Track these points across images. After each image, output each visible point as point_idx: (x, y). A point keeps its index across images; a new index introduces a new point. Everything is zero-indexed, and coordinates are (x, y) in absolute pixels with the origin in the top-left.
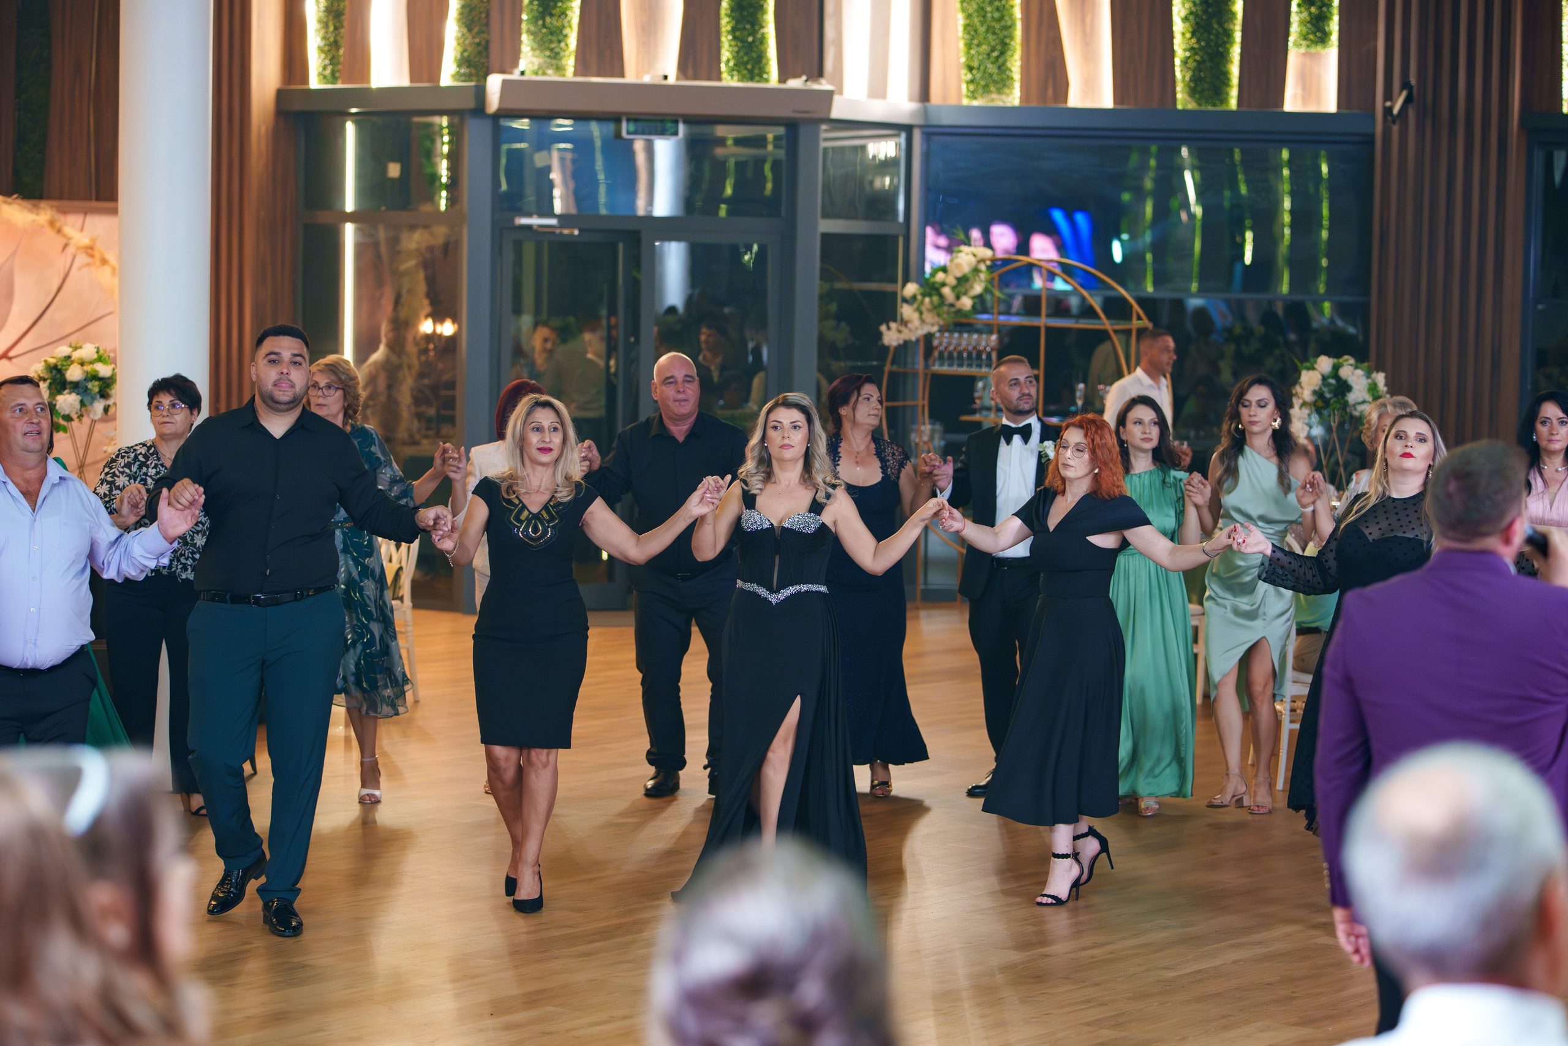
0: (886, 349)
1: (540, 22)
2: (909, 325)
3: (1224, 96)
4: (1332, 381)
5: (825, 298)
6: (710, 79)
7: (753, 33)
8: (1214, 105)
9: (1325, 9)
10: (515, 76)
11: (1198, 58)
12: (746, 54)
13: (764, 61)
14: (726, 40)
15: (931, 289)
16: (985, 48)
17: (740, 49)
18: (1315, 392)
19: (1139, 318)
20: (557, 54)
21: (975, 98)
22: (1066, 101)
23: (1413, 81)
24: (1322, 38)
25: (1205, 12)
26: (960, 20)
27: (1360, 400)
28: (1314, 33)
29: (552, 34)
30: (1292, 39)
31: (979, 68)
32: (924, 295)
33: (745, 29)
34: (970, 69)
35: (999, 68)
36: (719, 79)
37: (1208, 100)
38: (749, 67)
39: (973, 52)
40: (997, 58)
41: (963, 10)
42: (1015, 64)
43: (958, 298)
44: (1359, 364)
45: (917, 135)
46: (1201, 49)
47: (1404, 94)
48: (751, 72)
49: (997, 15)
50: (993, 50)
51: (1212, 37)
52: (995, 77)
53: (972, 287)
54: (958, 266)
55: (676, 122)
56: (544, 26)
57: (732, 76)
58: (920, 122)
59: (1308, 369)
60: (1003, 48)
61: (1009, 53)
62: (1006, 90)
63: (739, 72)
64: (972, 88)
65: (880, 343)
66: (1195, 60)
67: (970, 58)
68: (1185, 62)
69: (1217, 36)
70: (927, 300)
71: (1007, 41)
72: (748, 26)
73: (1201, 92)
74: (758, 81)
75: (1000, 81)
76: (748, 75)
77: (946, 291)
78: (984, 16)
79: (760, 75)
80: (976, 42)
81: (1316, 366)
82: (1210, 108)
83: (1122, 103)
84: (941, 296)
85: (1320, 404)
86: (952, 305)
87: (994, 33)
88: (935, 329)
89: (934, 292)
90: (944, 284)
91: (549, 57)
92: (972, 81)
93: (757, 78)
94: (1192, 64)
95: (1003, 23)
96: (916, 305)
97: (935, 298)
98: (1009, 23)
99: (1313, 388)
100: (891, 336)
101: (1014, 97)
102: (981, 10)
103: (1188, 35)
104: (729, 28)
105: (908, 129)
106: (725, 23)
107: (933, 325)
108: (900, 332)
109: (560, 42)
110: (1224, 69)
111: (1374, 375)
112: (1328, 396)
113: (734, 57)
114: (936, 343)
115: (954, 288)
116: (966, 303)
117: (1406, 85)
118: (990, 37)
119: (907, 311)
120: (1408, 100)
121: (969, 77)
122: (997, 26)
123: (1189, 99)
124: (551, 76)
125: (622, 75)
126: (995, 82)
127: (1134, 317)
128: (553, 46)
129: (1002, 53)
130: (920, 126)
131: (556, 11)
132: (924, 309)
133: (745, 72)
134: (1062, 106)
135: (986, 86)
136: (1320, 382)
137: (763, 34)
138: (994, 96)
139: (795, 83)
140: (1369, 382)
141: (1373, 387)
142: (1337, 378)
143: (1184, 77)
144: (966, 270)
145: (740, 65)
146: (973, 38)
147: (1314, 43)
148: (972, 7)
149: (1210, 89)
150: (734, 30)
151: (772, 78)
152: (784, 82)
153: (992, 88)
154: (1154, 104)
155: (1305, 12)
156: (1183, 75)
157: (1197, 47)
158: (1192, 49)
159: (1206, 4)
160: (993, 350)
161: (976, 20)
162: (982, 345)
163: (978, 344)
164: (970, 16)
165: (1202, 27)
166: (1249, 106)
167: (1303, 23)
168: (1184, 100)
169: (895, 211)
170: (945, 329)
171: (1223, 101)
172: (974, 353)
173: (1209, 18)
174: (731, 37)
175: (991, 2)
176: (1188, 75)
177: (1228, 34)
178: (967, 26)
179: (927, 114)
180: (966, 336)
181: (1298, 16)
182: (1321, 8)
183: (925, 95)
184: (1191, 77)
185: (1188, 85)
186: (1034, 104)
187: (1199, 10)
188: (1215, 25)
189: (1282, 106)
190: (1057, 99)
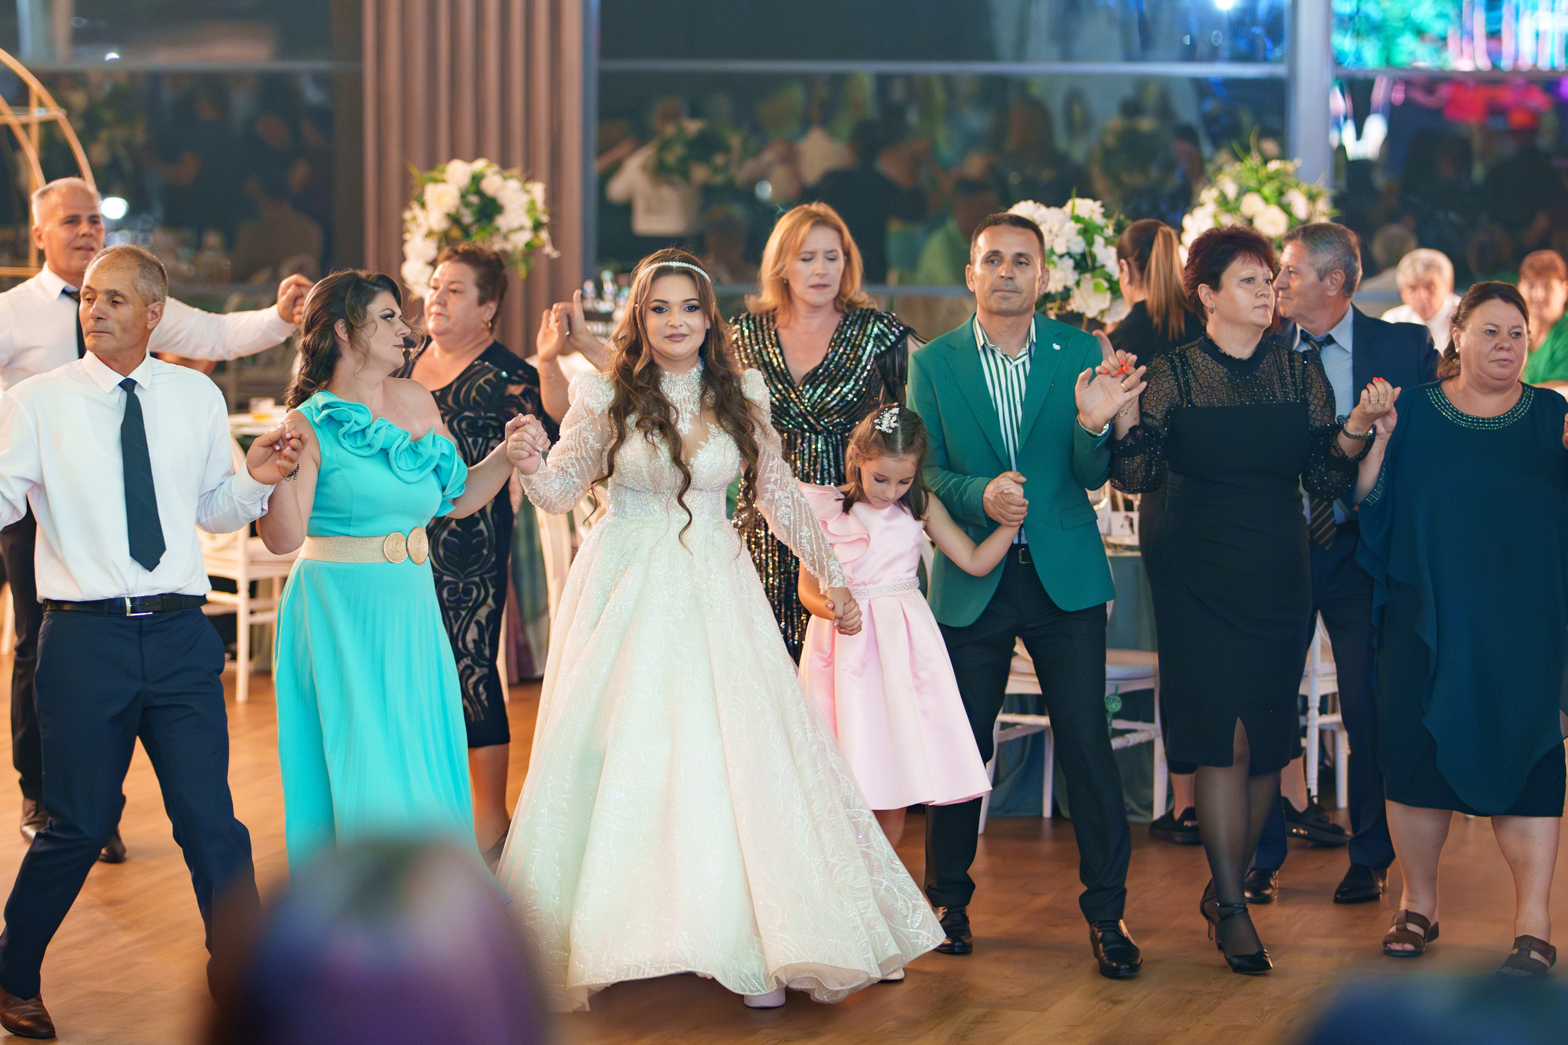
4: (474, 199)
18: (448, 216)
19: (41, 104)
27: (515, 224)
44: (506, 174)
59: (436, 181)
81: (447, 176)
85: (456, 233)
99: (446, 209)
111: (530, 186)
112: (468, 218)
127: (34, 101)
136: (457, 200)
140: (525, 199)
141: (531, 208)
142: (479, 193)
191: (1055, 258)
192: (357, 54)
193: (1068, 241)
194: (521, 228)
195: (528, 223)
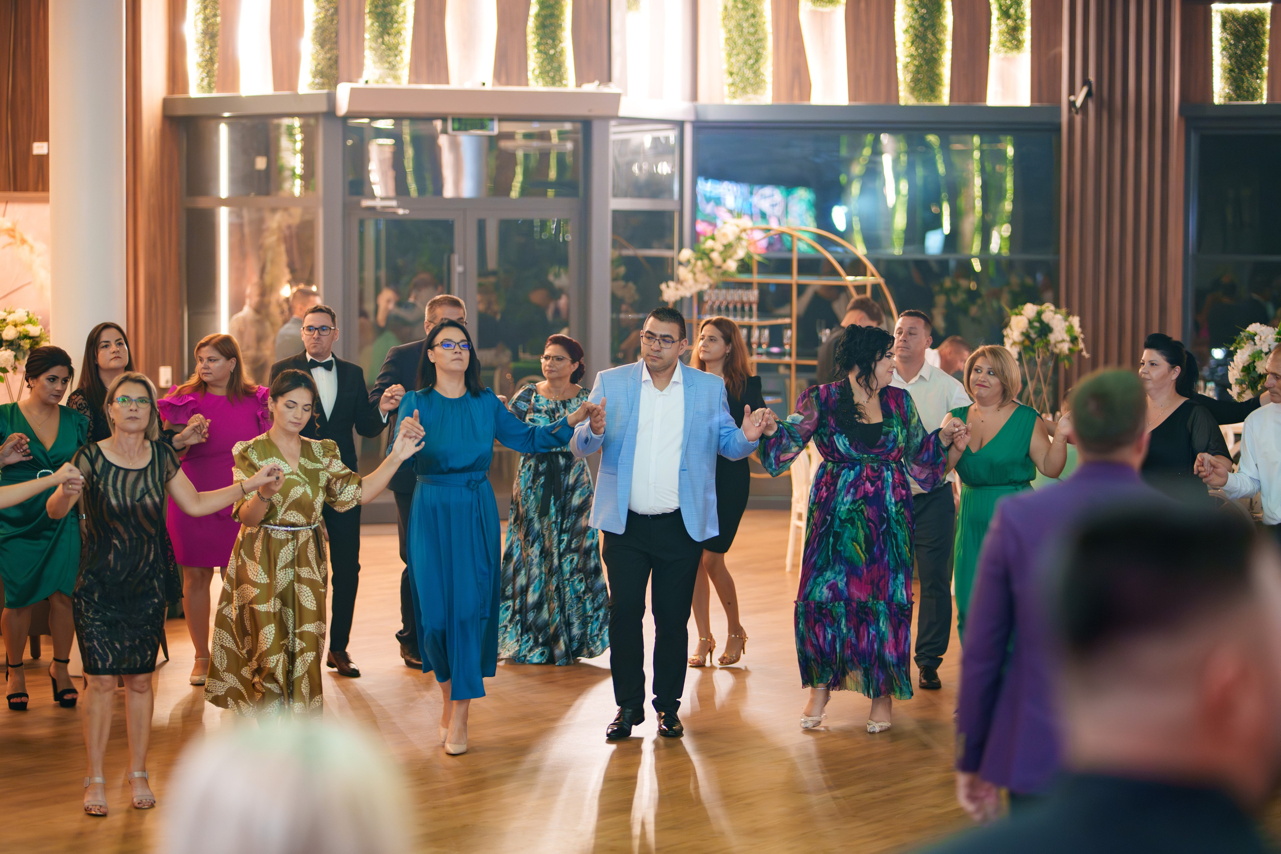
1: (380, 40)
2: (685, 284)
3: (937, 94)
4: (1037, 324)
5: (617, 262)
6: (519, 84)
7: (554, 47)
8: (930, 101)
9: (1018, 22)
10: (360, 84)
11: (916, 63)
12: (549, 64)
13: (563, 70)
14: (532, 52)
15: (705, 255)
16: (743, 57)
17: (544, 60)
18: (1023, 334)
19: (872, 275)
20: (394, 66)
21: (734, 97)
23: (1092, 77)
24: (1017, 44)
25: (922, 25)
26: (722, 35)
27: (1060, 339)
28: (1010, 41)
29: (390, 49)
30: (992, 46)
31: (738, 73)
32: (697, 259)
33: (547, 43)
34: (731, 74)
35: (754, 73)
36: (527, 85)
37: (925, 97)
38: (551, 74)
39: (733, 60)
40: (753, 65)
41: (726, 26)
42: (767, 68)
43: (724, 261)
44: (1058, 311)
45: (688, 130)
46: (919, 55)
47: (1085, 89)
48: (553, 78)
49: (752, 30)
50: (750, 58)
51: (928, 46)
53: (735, 252)
54: (725, 235)
55: (492, 120)
56: (383, 43)
57: (537, 83)
58: (691, 117)
59: (1017, 315)
60: (758, 56)
61: (762, 61)
62: (759, 91)
63: (542, 78)
64: (733, 89)
65: (661, 299)
66: (915, 65)
67: (731, 65)
68: (906, 67)
69: (932, 45)
70: (699, 263)
71: (760, 51)
72: (550, 42)
73: (920, 90)
74: (559, 86)
75: (755, 83)
76: (551, 82)
77: (715, 256)
78: (742, 31)
79: (560, 81)
80: (735, 52)
81: (1023, 312)
82: (926, 103)
83: (855, 100)
84: (710, 260)
85: (1027, 343)
86: (719, 267)
87: (750, 45)
88: (706, 287)
89: (705, 257)
90: (712, 250)
91: (388, 68)
92: (732, 84)
93: (557, 84)
94: (912, 68)
95: (757, 36)
96: (690, 268)
97: (706, 262)
98: (762, 36)
99: (1020, 330)
100: (670, 293)
101: (766, 97)
102: (739, 26)
103: (908, 44)
104: (535, 43)
105: (680, 124)
106: (532, 39)
107: (704, 283)
108: (677, 289)
109: (396, 56)
110: (938, 72)
111: (1071, 318)
112: (1033, 336)
113: (540, 67)
114: (706, 298)
115: (721, 253)
116: (732, 265)
117: (1086, 82)
118: (748, 49)
119: (683, 272)
120: (1089, 94)
121: (730, 80)
122: (752, 39)
123: (911, 97)
124: (391, 84)
125: (447, 82)
126: (752, 85)
127: (869, 273)
128: (391, 59)
129: (757, 61)
130: (690, 122)
131: (393, 31)
132: (697, 270)
133: (548, 79)
134: (805, 103)
135: (744, 88)
136: (1027, 325)
137: (562, 48)
138: (751, 96)
139: (590, 87)
140: (1065, 325)
141: (1070, 329)
142: (1041, 321)
143: (905, 79)
144: (731, 238)
145: (544, 73)
146: (733, 49)
147: (1011, 49)
148: (732, 24)
149: (927, 88)
150: (539, 44)
151: (570, 83)
152: (580, 86)
153: (749, 89)
154: (882, 101)
155: (1003, 24)
156: (903, 77)
157: (915, 53)
158: (912, 55)
159: (922, 18)
160: (754, 303)
161: (735, 34)
162: (745, 299)
163: (742, 298)
164: (730, 31)
165: (919, 38)
166: (959, 101)
167: (1001, 33)
168: (905, 97)
169: (671, 191)
170: (714, 287)
171: (937, 97)
172: (739, 306)
173: (925, 30)
174: (536, 50)
175: (747, 19)
176: (909, 77)
177: (940, 43)
178: (728, 39)
179: (696, 112)
180: (732, 292)
181: (997, 28)
182: (1016, 20)
183: (694, 96)
184: (912, 78)
185: (909, 85)
186: (783, 102)
187: (917, 24)
188: (930, 36)
189: (985, 101)
190: (801, 98)
191: (1263, 355)
193: (1269, 345)
194: (1063, 341)
195: (1068, 338)
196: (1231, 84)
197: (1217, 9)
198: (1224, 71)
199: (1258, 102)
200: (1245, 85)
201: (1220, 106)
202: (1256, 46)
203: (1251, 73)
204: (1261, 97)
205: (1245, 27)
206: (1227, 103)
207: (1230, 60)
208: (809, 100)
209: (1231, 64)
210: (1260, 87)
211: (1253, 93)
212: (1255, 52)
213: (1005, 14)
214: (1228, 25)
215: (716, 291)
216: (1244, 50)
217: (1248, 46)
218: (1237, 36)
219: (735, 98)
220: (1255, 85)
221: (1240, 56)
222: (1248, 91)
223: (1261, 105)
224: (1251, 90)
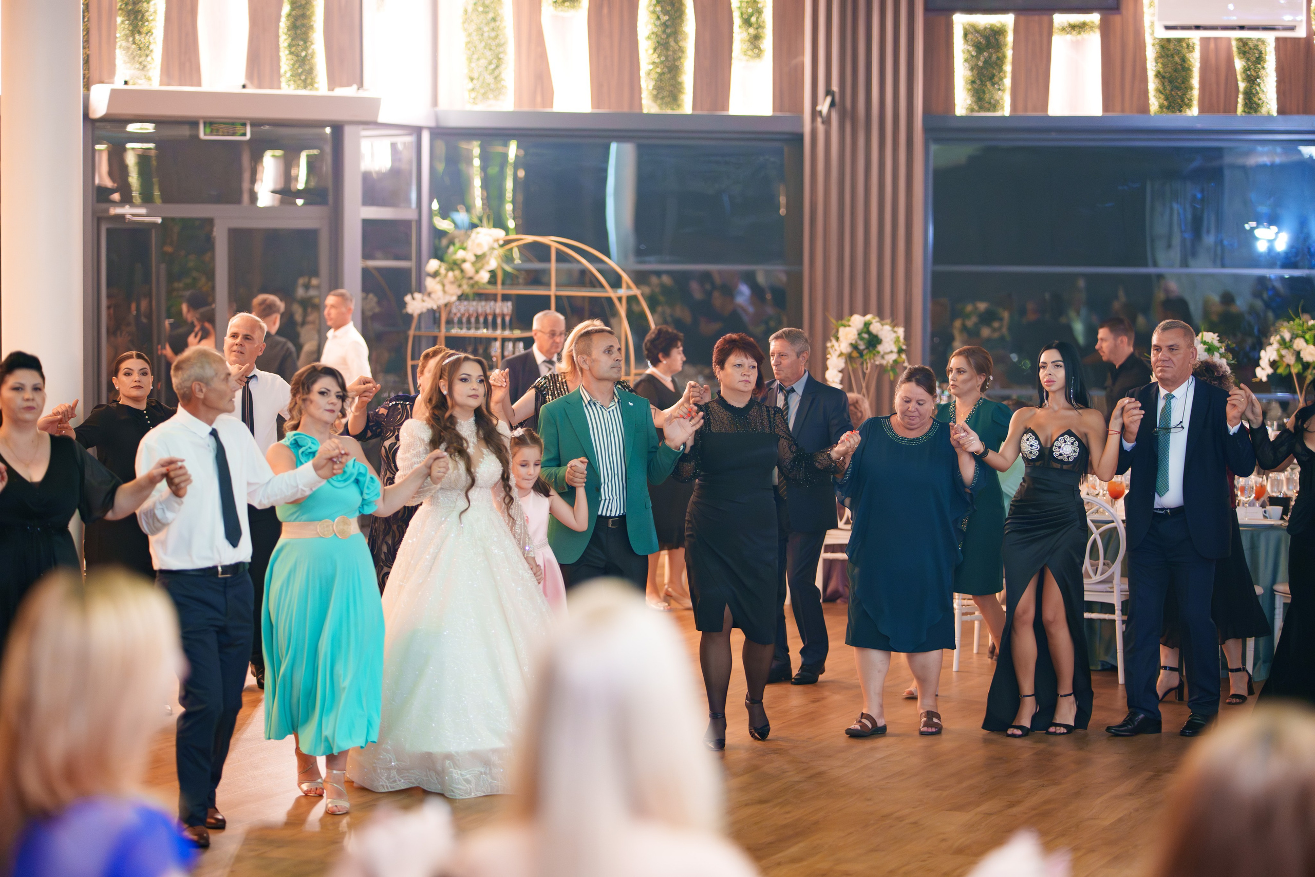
0: (410, 317)
1: (131, 39)
2: (433, 296)
3: (679, 102)
4: (866, 336)
6: (271, 88)
7: (306, 48)
8: (673, 109)
9: (760, 30)
10: (119, 84)
11: (659, 70)
12: (300, 66)
13: (315, 73)
14: (284, 54)
15: (456, 265)
16: (483, 62)
17: (296, 61)
18: (851, 345)
19: (629, 287)
20: (145, 67)
22: (552, 106)
23: (835, 88)
24: (759, 53)
25: (664, 32)
26: (462, 38)
27: (889, 350)
28: (752, 50)
29: (140, 49)
30: (735, 54)
31: (478, 79)
32: (448, 270)
33: (299, 45)
34: (472, 79)
35: (496, 78)
36: (279, 88)
37: (667, 104)
38: (303, 77)
39: (473, 65)
40: (494, 69)
41: (466, 30)
42: (509, 74)
43: (477, 272)
44: (883, 322)
45: (426, 137)
46: (662, 62)
47: (829, 99)
48: (305, 81)
49: (493, 34)
50: (490, 63)
51: (670, 53)
52: (492, 86)
53: (488, 263)
54: (479, 245)
55: (244, 125)
56: (134, 43)
57: (289, 85)
58: (432, 124)
59: (845, 326)
60: (498, 61)
61: (503, 67)
62: (501, 97)
63: (295, 81)
64: (473, 95)
65: (404, 311)
66: (657, 73)
67: (471, 70)
68: (649, 74)
69: (674, 52)
70: (450, 274)
71: (501, 56)
72: (301, 43)
73: (663, 98)
74: (311, 90)
75: (494, 88)
76: (302, 85)
77: (467, 266)
78: (482, 35)
79: (312, 84)
80: (475, 56)
81: (851, 323)
82: (669, 111)
83: (598, 108)
84: (462, 271)
85: (855, 354)
86: (471, 278)
87: (491, 49)
88: (454, 298)
89: (455, 267)
90: (464, 261)
91: (139, 69)
92: (473, 89)
93: (309, 87)
94: (654, 75)
95: (497, 41)
96: (438, 279)
97: (457, 273)
98: (502, 41)
99: (850, 341)
100: (416, 305)
101: (508, 103)
102: (479, 29)
103: (651, 51)
104: (286, 44)
105: (417, 131)
106: (284, 40)
107: (452, 295)
108: (423, 301)
109: (147, 56)
110: (679, 80)
111: (896, 329)
112: (862, 347)
113: (292, 70)
114: (454, 310)
115: (474, 264)
116: (484, 276)
117: (829, 92)
118: (488, 54)
119: (430, 283)
120: (832, 104)
121: (471, 86)
122: (493, 44)
123: (653, 105)
124: (142, 85)
125: (199, 85)
126: (492, 90)
127: (624, 285)
128: (141, 60)
129: (497, 67)
130: (430, 129)
131: (144, 30)
132: (446, 282)
133: (299, 82)
134: (548, 110)
135: (484, 94)
136: (856, 336)
137: (313, 49)
138: (492, 101)
139: (340, 92)
140: (894, 335)
141: (897, 340)
142: (869, 332)
143: (647, 86)
144: (485, 249)
145: (295, 76)
146: (473, 54)
147: (752, 57)
148: (472, 27)
149: (669, 96)
150: (290, 46)
151: (321, 87)
152: (333, 90)
153: (491, 96)
154: (625, 109)
155: (745, 33)
156: (647, 85)
157: (657, 60)
158: (654, 63)
159: (665, 25)
160: (507, 315)
161: (475, 38)
162: (498, 311)
163: (494, 310)
164: (470, 35)
165: (662, 45)
166: (702, 110)
167: (742, 41)
168: (649, 106)
169: (408, 200)
170: (462, 298)
171: (679, 106)
172: (490, 318)
173: (667, 38)
174: (287, 52)
175: (488, 24)
176: (651, 84)
177: (681, 50)
178: (468, 43)
179: (437, 119)
180: (483, 303)
181: (740, 35)
182: (757, 29)
183: (435, 103)
184: (654, 86)
185: (651, 92)
186: (526, 108)
187: (659, 30)
188: (672, 43)
189: (728, 110)
190: (544, 106)
192: (800, 262)
194: (892, 352)
195: (895, 349)
196: (973, 96)
197: (960, 21)
198: (967, 83)
199: (998, 114)
200: (987, 96)
201: (962, 117)
202: (998, 58)
203: (993, 84)
204: (1003, 108)
205: (987, 38)
206: (970, 114)
207: (972, 71)
208: (552, 107)
209: (973, 76)
210: (1002, 98)
211: (994, 106)
212: (996, 64)
213: (747, 22)
214: (970, 36)
215: (466, 303)
216: (985, 62)
217: (990, 57)
218: (979, 48)
219: (476, 104)
220: (997, 98)
221: (982, 68)
222: (990, 103)
223: (1004, 118)
224: (992, 101)
